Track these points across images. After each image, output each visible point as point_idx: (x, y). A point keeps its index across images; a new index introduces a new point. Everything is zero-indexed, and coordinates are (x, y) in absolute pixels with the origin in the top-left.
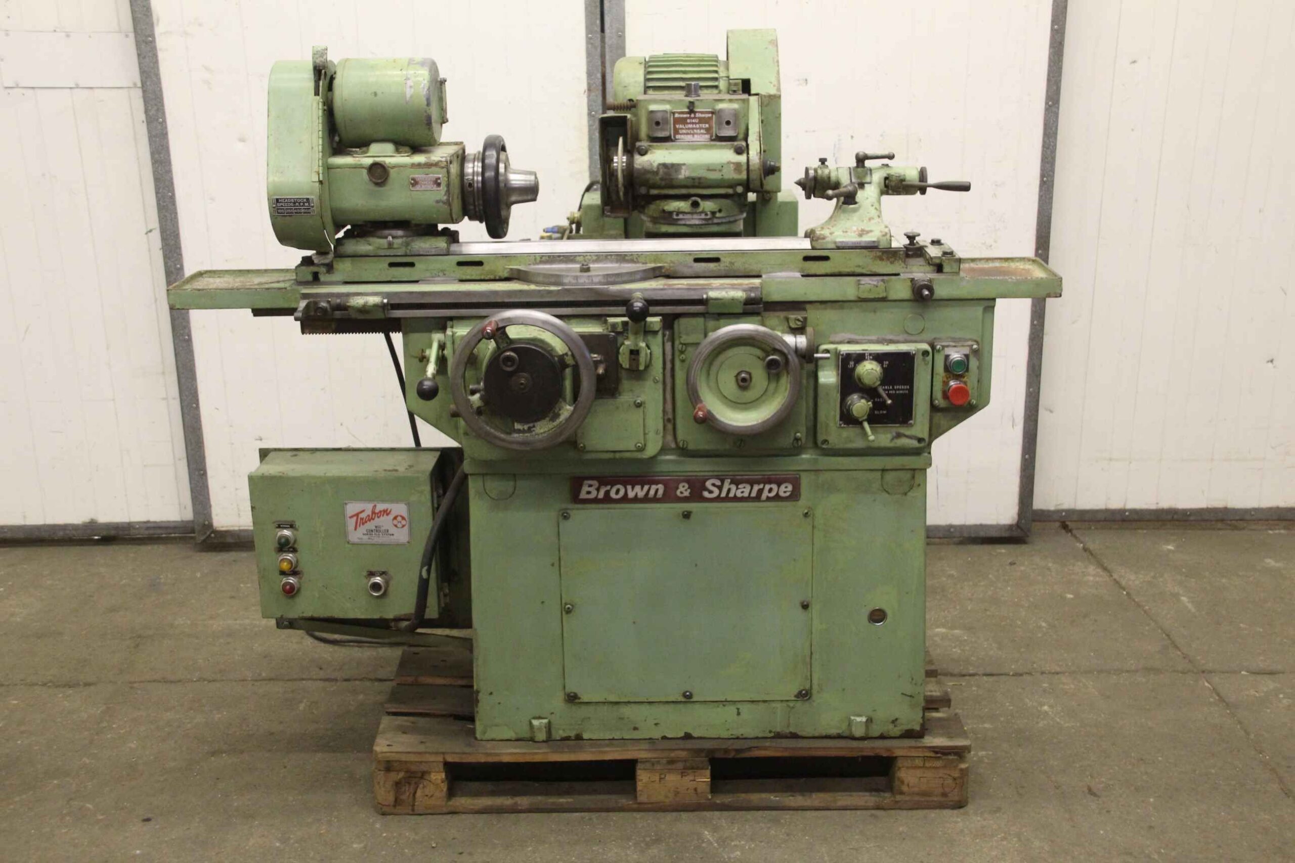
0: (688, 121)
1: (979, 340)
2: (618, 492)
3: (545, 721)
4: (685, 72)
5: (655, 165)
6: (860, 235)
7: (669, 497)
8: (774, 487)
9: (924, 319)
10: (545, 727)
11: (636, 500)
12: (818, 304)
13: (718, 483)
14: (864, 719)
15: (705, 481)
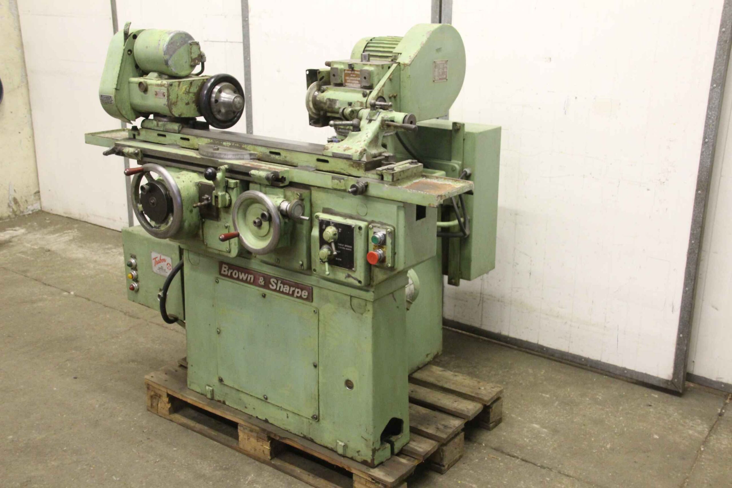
0: (351, 75)
1: (395, 226)
2: (235, 274)
3: (211, 388)
4: (383, 47)
5: (325, 99)
6: (345, 150)
7: (255, 283)
8: (300, 290)
9: (367, 207)
10: (211, 392)
11: (242, 280)
12: (316, 188)
13: (276, 281)
14: (343, 444)
15: (270, 279)
